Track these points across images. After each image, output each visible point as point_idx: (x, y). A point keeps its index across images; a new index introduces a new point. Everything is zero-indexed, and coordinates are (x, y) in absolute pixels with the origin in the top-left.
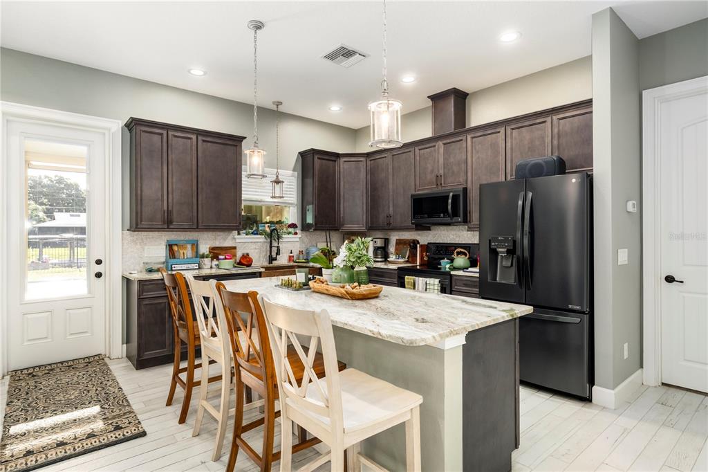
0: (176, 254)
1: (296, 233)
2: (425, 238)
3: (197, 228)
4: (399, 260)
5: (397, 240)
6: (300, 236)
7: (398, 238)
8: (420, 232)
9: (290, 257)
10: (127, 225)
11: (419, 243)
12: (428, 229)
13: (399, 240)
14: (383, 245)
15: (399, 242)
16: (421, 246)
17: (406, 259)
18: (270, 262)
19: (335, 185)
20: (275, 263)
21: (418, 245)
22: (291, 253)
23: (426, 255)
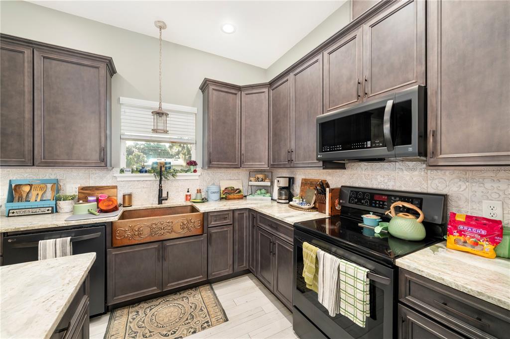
1: (195, 171)
2: (337, 179)
3: (33, 165)
4: (303, 207)
5: (302, 179)
6: (200, 174)
7: (304, 177)
8: (330, 171)
9: (187, 195)
11: (328, 186)
12: (342, 167)
13: (305, 180)
14: (288, 186)
15: (306, 183)
16: (332, 191)
17: (312, 205)
18: (160, 202)
19: (235, 120)
20: (166, 204)
21: (327, 189)
22: (188, 192)
23: (339, 203)
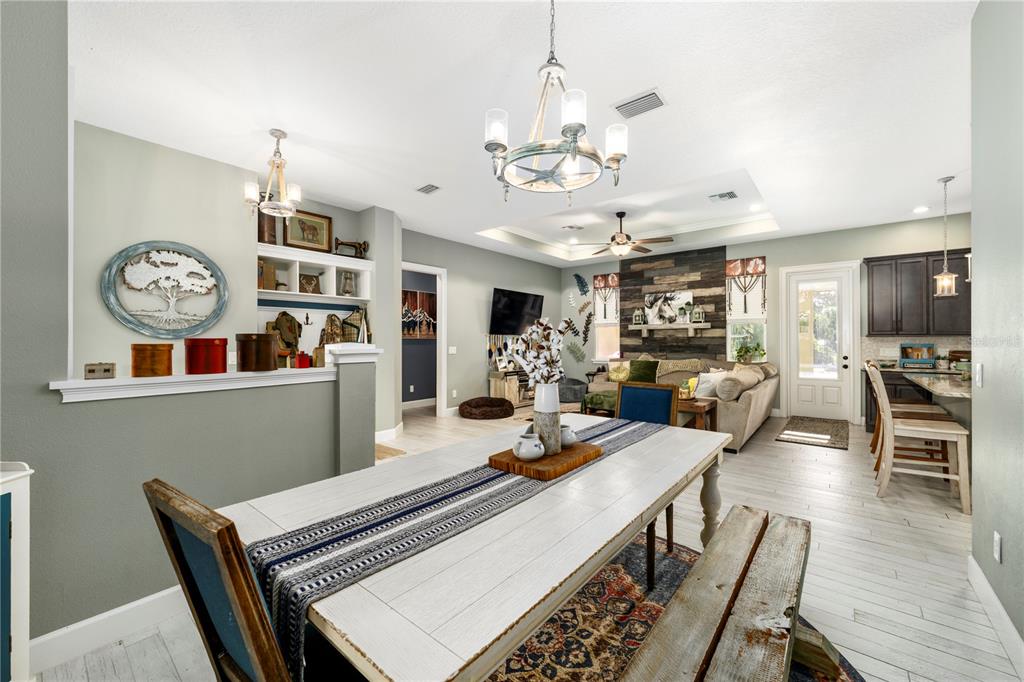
0: (910, 355)
10: (866, 332)
